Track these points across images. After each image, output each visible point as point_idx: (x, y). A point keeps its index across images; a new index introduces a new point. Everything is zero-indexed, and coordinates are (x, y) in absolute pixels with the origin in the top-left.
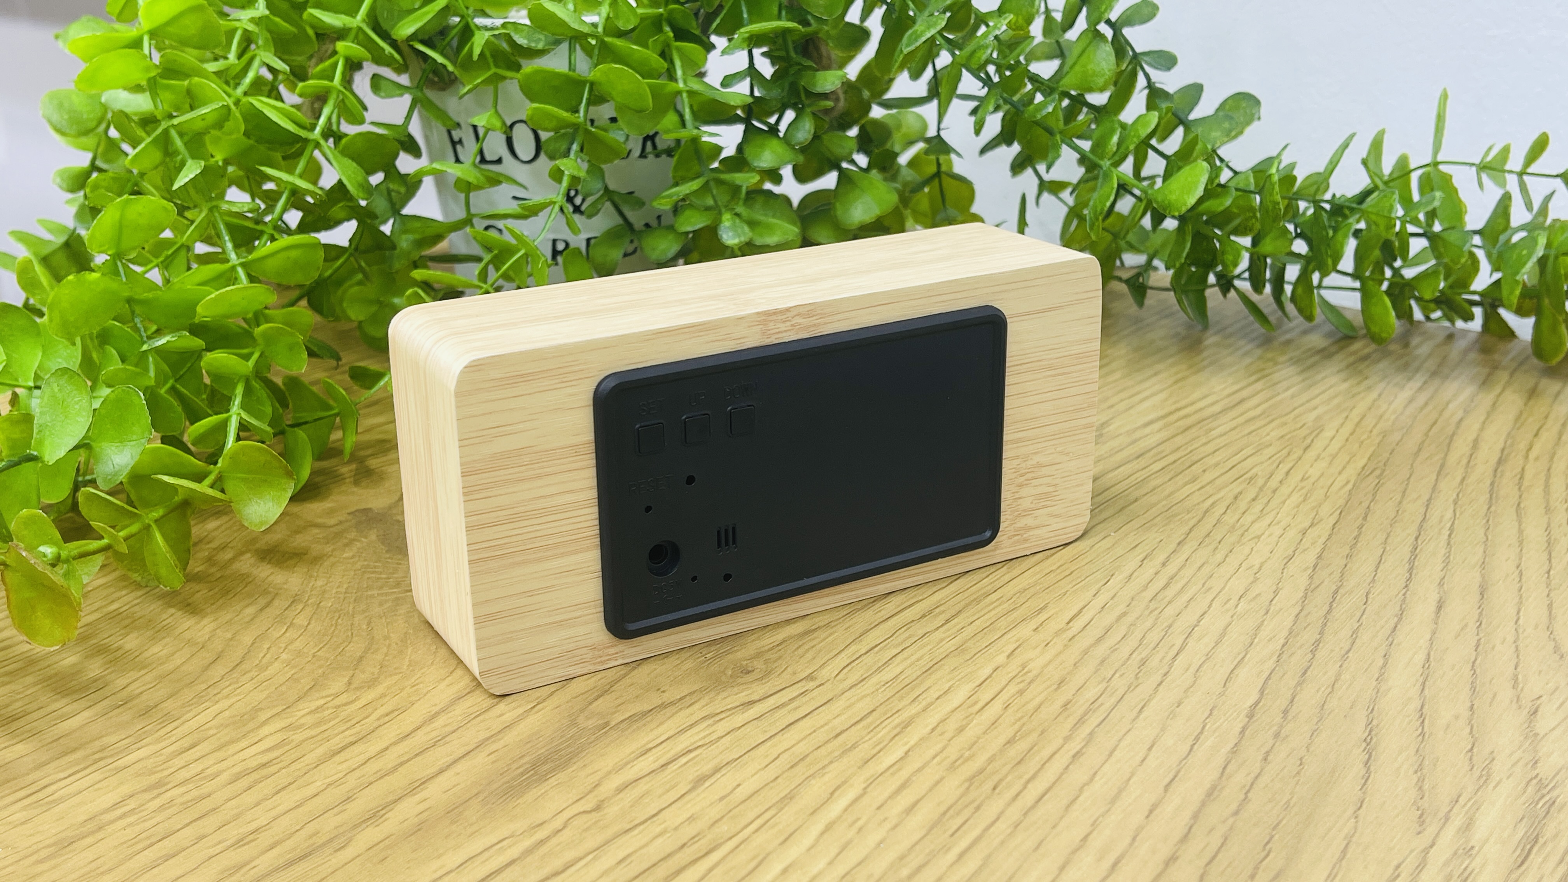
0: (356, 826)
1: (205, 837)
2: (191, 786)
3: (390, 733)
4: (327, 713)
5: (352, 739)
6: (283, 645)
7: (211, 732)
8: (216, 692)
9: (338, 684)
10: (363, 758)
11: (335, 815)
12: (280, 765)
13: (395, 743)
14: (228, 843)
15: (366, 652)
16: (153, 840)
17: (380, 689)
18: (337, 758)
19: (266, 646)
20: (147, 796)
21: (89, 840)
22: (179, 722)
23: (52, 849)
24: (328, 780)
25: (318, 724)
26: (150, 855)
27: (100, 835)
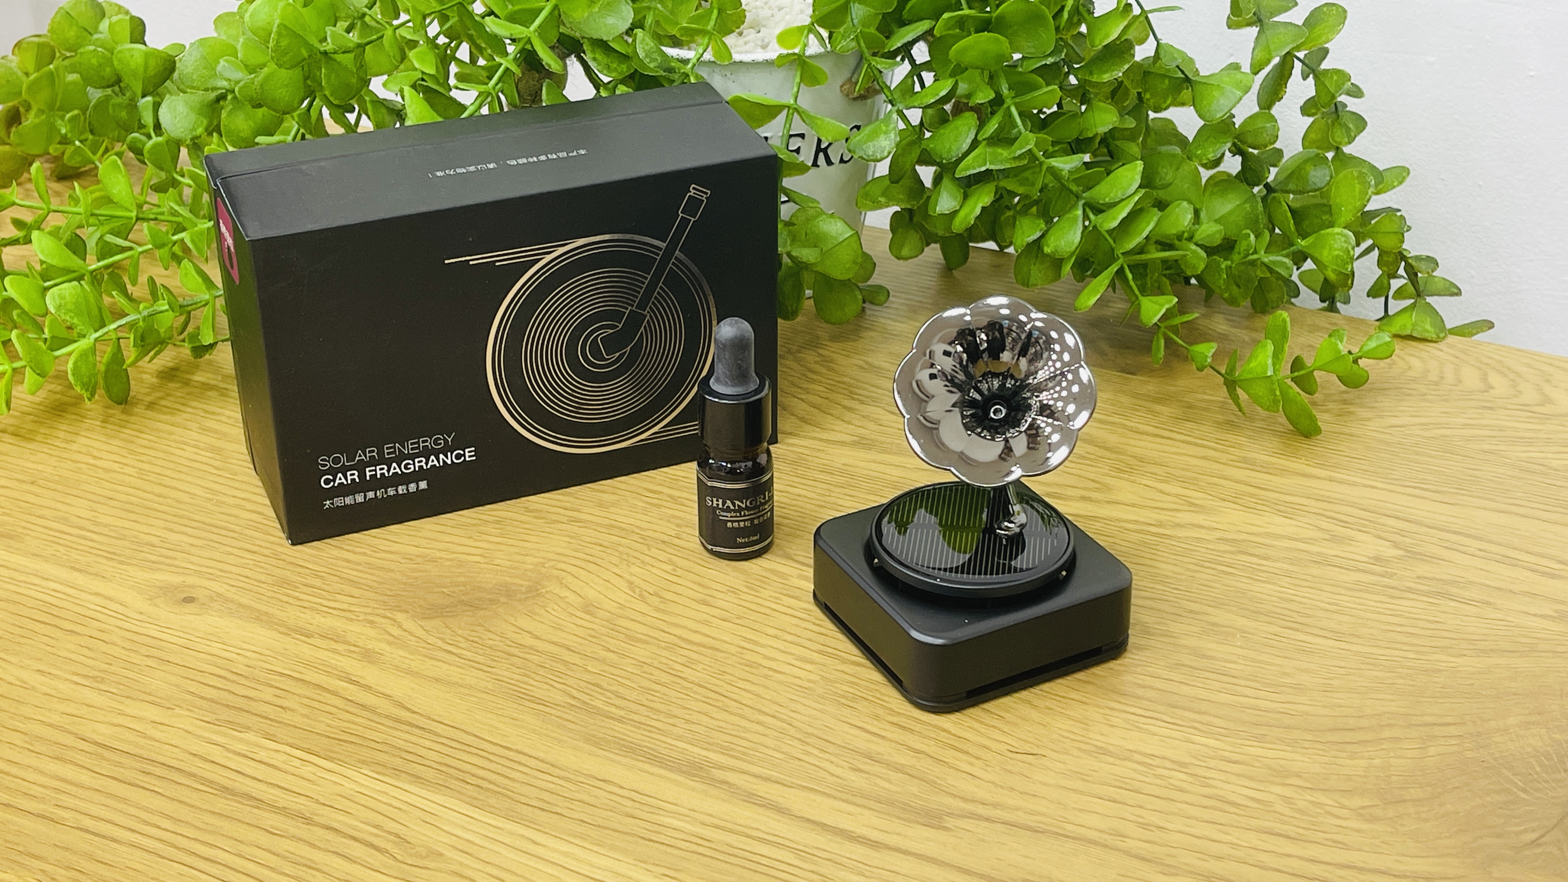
0: (1192, 873)
1: (1141, 807)
2: (1190, 779)
3: (1312, 851)
4: (1318, 810)
5: (1292, 835)
6: (1392, 754)
7: (1258, 764)
8: (1306, 746)
9: (1357, 802)
10: (1274, 848)
11: (1199, 859)
12: (1237, 811)
13: (1300, 858)
14: (1140, 820)
15: (1411, 800)
16: (1128, 787)
17: (1365, 826)
18: (1264, 836)
19: (1384, 747)
20: (1168, 764)
21: (1111, 760)
22: (1260, 744)
23: (1094, 749)
24: (1235, 841)
25: (1299, 811)
26: (1112, 792)
27: (1118, 762)
